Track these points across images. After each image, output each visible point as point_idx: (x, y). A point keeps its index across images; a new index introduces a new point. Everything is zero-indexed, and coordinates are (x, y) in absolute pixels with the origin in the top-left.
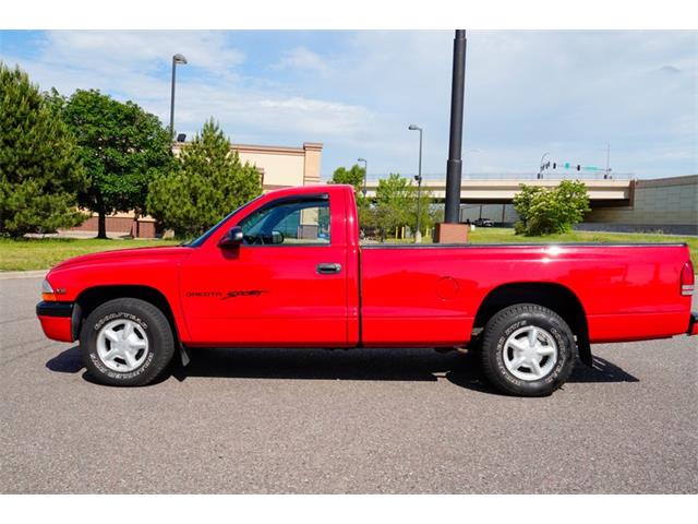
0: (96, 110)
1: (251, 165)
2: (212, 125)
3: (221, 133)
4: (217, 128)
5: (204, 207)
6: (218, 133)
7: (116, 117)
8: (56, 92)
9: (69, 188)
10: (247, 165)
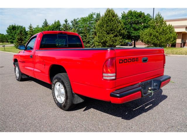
0: (131, 15)
1: (171, 25)
2: (159, 14)
3: (161, 16)
4: (160, 15)
5: (152, 38)
6: (160, 16)
7: (136, 16)
8: (124, 12)
9: (121, 35)
10: (169, 25)
